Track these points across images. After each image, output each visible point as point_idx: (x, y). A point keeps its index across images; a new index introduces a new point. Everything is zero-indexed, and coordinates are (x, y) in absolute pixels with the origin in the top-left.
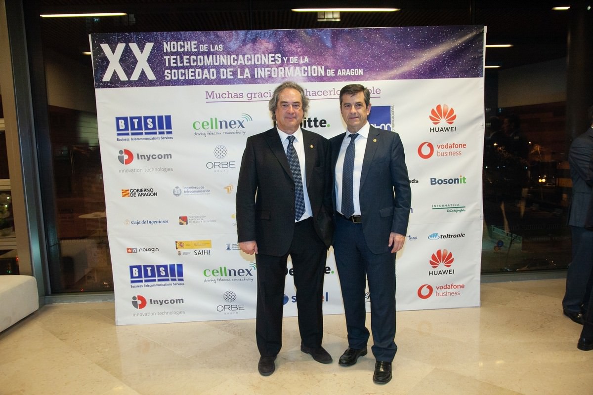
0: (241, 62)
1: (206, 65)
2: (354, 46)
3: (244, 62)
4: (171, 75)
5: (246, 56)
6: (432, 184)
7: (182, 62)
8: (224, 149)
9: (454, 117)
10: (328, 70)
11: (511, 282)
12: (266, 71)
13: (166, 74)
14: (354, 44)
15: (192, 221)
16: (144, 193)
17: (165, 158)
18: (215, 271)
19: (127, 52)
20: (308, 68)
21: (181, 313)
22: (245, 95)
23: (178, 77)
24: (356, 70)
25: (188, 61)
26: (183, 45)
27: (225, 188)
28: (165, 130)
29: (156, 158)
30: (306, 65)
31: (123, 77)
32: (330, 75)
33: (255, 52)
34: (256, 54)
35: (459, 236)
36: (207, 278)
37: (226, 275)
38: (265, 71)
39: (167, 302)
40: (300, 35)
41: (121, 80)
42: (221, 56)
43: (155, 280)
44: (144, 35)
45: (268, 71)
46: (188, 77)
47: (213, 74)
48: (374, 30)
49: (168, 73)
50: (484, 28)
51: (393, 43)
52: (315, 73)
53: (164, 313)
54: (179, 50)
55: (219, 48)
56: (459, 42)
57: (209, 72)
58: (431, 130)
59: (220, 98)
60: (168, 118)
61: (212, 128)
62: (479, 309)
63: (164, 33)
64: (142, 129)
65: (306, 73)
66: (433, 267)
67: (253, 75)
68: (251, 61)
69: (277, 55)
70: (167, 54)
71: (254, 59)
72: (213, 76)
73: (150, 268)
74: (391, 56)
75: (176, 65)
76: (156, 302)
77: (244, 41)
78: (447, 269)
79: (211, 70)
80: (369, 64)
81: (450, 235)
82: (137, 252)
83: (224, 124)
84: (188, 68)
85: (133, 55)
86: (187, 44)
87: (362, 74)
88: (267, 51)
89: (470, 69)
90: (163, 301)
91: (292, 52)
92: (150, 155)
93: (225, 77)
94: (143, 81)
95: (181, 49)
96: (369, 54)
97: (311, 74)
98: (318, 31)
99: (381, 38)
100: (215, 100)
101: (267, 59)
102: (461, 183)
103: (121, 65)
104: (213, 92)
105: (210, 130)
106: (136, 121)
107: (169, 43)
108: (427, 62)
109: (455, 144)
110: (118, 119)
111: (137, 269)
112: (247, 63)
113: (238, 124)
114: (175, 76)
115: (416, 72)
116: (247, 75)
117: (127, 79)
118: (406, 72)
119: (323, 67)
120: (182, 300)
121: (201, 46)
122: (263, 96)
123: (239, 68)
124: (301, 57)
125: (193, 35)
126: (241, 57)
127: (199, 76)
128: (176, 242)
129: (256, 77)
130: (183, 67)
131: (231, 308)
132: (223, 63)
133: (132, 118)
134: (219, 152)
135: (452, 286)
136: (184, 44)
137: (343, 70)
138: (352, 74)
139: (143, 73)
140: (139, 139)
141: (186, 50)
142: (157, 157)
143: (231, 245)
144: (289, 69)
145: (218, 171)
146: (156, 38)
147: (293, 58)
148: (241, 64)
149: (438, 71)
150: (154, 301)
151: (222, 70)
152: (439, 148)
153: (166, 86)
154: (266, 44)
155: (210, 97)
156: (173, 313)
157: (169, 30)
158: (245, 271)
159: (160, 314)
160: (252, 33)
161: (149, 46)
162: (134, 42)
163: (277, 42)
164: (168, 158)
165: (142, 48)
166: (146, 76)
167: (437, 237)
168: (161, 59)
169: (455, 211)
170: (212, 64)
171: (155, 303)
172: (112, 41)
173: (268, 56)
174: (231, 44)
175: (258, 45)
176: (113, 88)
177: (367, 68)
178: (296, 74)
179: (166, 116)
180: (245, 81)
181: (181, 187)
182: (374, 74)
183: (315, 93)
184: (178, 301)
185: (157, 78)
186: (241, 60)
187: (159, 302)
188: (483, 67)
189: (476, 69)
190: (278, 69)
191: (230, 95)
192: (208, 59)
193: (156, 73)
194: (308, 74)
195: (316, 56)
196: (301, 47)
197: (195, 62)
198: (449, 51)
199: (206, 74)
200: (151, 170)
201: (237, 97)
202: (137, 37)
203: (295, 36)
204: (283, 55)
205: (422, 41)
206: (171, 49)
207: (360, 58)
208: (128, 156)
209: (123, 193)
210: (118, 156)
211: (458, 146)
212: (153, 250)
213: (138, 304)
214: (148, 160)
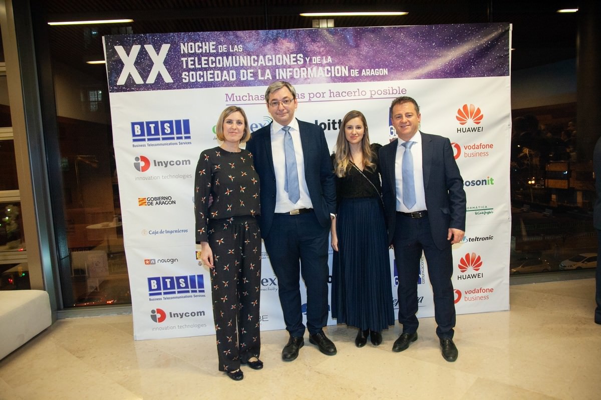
0: (262, 63)
1: (225, 66)
2: (378, 45)
3: (265, 62)
4: (189, 77)
5: (267, 57)
7: (200, 64)
9: (481, 117)
10: (352, 70)
12: (288, 72)
13: (183, 76)
14: (379, 43)
16: (162, 201)
17: (183, 164)
19: (143, 54)
20: (331, 68)
21: (202, 325)
23: (196, 80)
24: (380, 69)
25: (206, 62)
26: (200, 46)
28: (183, 135)
29: (173, 164)
30: (329, 65)
31: (138, 80)
32: (354, 75)
33: (276, 52)
34: (277, 54)
35: (487, 238)
38: (286, 72)
39: (187, 315)
40: (322, 34)
41: (137, 83)
42: (241, 57)
43: (174, 293)
44: (160, 36)
45: (290, 71)
46: (207, 79)
47: (233, 75)
48: (399, 28)
49: (185, 75)
50: (509, 25)
51: (418, 41)
52: (338, 73)
53: (184, 327)
54: (197, 51)
55: (238, 49)
56: (484, 41)
57: (228, 73)
58: (458, 130)
59: (240, 100)
60: (187, 122)
62: (509, 313)
63: (181, 34)
64: (159, 135)
65: (330, 73)
66: (462, 271)
67: (274, 77)
68: (272, 61)
69: (299, 55)
70: (184, 55)
71: (275, 59)
72: (233, 77)
73: (170, 280)
74: (416, 55)
75: (193, 67)
76: (176, 315)
77: (265, 41)
78: (476, 272)
79: (231, 72)
80: (393, 63)
82: (155, 263)
84: (206, 69)
85: (149, 57)
86: (206, 45)
87: (387, 74)
88: (288, 51)
89: (496, 68)
90: (183, 314)
91: (314, 52)
93: (245, 79)
94: (159, 84)
95: (199, 50)
96: (393, 54)
97: (335, 74)
98: (341, 30)
99: (406, 37)
100: (236, 102)
101: (288, 60)
102: (489, 184)
103: (136, 68)
104: (233, 94)
106: (152, 126)
107: (186, 44)
108: (453, 61)
109: (482, 145)
110: (133, 124)
111: (155, 281)
112: (267, 64)
114: (193, 79)
115: (442, 72)
116: (268, 77)
117: (142, 82)
118: (432, 72)
119: (347, 67)
120: (203, 312)
121: (219, 46)
123: (259, 69)
124: (324, 57)
125: (212, 36)
126: (261, 57)
127: (218, 78)
128: (196, 252)
130: (201, 69)
132: (243, 64)
133: (148, 123)
135: (480, 290)
136: (202, 45)
137: (367, 70)
138: (376, 74)
139: (159, 76)
140: (156, 145)
141: (204, 52)
142: (175, 163)
144: (312, 69)
146: (173, 39)
147: (315, 58)
148: (262, 65)
149: (464, 70)
150: (174, 314)
151: (242, 71)
152: (466, 149)
153: (184, 88)
154: (287, 44)
155: (230, 100)
156: (194, 326)
157: (186, 30)
158: (269, 281)
159: (181, 327)
160: (273, 33)
161: (165, 48)
162: (149, 44)
163: (298, 41)
164: (186, 164)
165: (158, 50)
166: (163, 79)
167: (466, 240)
168: (178, 61)
169: (483, 213)
170: (231, 66)
171: (175, 316)
172: (126, 43)
173: (290, 56)
174: (251, 44)
175: (279, 45)
176: (128, 92)
177: (392, 68)
178: (319, 74)
179: (184, 121)
180: (265, 83)
182: (399, 74)
183: (339, 94)
184: (199, 314)
185: (174, 81)
186: (261, 61)
187: (179, 315)
188: (509, 65)
189: (502, 67)
190: (300, 69)
191: (251, 97)
192: (228, 60)
193: (173, 75)
194: (331, 74)
195: (340, 56)
196: (323, 47)
197: (214, 64)
198: (475, 49)
199: (225, 76)
200: (169, 177)
201: (258, 99)
202: (152, 38)
203: (318, 35)
204: (305, 55)
205: (447, 39)
206: (188, 51)
207: (384, 58)
208: (145, 162)
209: (139, 201)
210: (134, 163)
211: (485, 146)
212: (172, 260)
213: (157, 317)
214: (165, 167)
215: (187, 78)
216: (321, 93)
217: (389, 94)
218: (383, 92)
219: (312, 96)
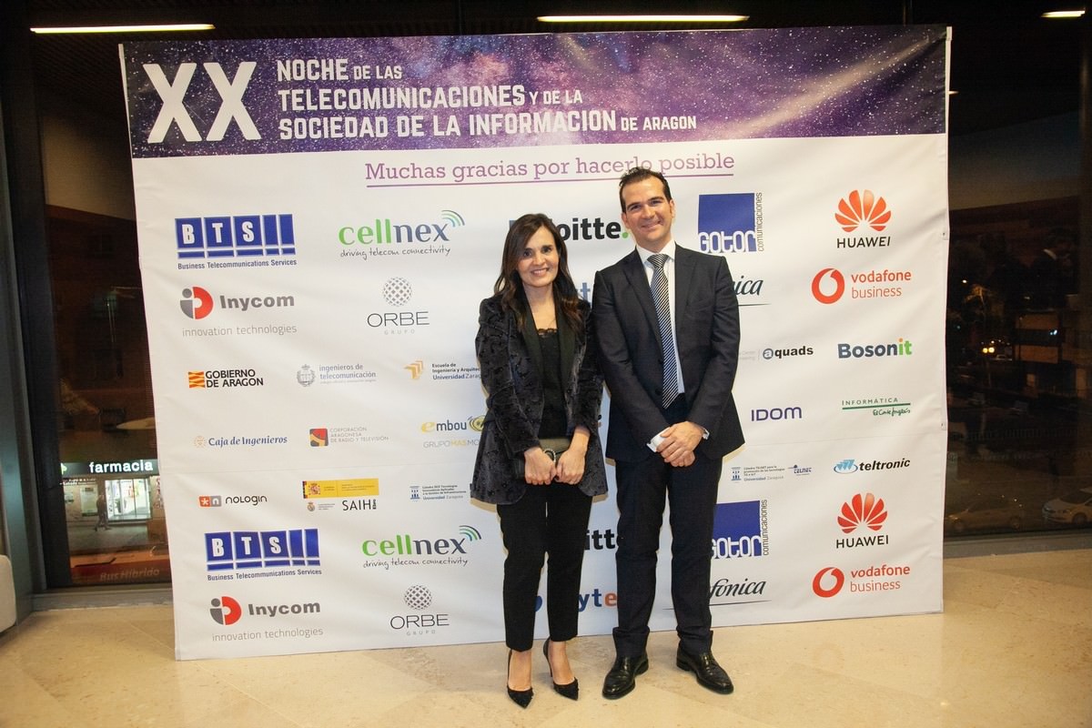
0: (440, 102)
1: (366, 107)
2: (677, 68)
3: (448, 101)
4: (293, 129)
5: (451, 90)
6: (841, 356)
7: (316, 102)
8: (404, 284)
9: (887, 217)
10: (623, 119)
11: (994, 555)
12: (494, 120)
13: (282, 127)
14: (678, 65)
15: (337, 438)
16: (236, 379)
17: (279, 305)
18: (387, 544)
19: (200, 80)
20: (581, 115)
21: (314, 632)
22: (448, 172)
23: (308, 135)
24: (681, 118)
25: (328, 99)
26: (317, 66)
27: (407, 368)
28: (280, 247)
29: (260, 305)
30: (577, 107)
31: (191, 133)
32: (627, 128)
33: (470, 80)
34: (472, 85)
35: (898, 464)
36: (370, 559)
37: (409, 552)
38: (490, 120)
39: (284, 610)
41: (188, 140)
42: (399, 89)
43: (259, 564)
44: (235, 45)
45: (498, 120)
46: (330, 133)
47: (382, 127)
48: (719, 34)
49: (286, 125)
50: (946, 30)
51: (758, 62)
52: (595, 124)
53: (278, 634)
54: (311, 77)
55: (394, 74)
56: (894, 61)
57: (373, 122)
58: (839, 243)
59: (395, 177)
60: (287, 221)
61: (380, 241)
62: (941, 617)
63: (277, 42)
64: (231, 244)
65: (578, 125)
66: (845, 531)
67: (465, 130)
68: (462, 99)
69: (516, 88)
70: (284, 85)
71: (468, 95)
72: (382, 131)
73: (250, 539)
74: (755, 89)
75: (302, 108)
76: (261, 611)
77: (447, 57)
78: (873, 534)
79: (378, 119)
80: (707, 105)
81: (879, 464)
82: (220, 505)
83: (404, 232)
84: (328, 114)
85: (214, 87)
86: (327, 65)
87: (695, 127)
88: (495, 78)
89: (917, 117)
90: (275, 607)
91: (547, 82)
92: (247, 300)
93: (406, 134)
94: (233, 143)
95: (313, 74)
96: (708, 86)
97: (588, 127)
98: (601, 38)
99: (734, 51)
100: (387, 181)
101: (495, 96)
102: (901, 353)
103: (187, 109)
104: (381, 165)
105: (375, 245)
106: (218, 227)
107: (288, 62)
108: (829, 103)
109: (888, 273)
110: (180, 223)
111: (220, 541)
112: (452, 105)
113: (434, 233)
114: (301, 132)
115: (807, 123)
116: (453, 130)
117: (199, 139)
118: (787, 123)
119: (613, 112)
120: (317, 605)
121: (355, 68)
122: (486, 173)
123: (436, 114)
124: (567, 92)
125: (340, 46)
126: (440, 91)
127: (351, 130)
128: (304, 483)
129: (472, 133)
130: (318, 114)
131: (420, 621)
132: (403, 103)
133: (210, 221)
134: (393, 292)
135: (883, 569)
136: (320, 64)
137: (654, 119)
138: (673, 127)
139: (233, 127)
140: (226, 265)
141: (324, 78)
142: (262, 302)
143: (420, 490)
144: (541, 116)
145: (393, 332)
146: (262, 52)
147: (549, 93)
148: (441, 106)
149: (852, 119)
150: (258, 609)
151: (400, 119)
152: (855, 281)
153: (283, 152)
154: (492, 66)
155: (375, 176)
156: (298, 632)
157: (289, 35)
158: (451, 543)
159: (271, 635)
160: (463, 41)
161: (246, 70)
162: (215, 61)
163: (516, 59)
164: (285, 304)
165: (231, 74)
166: (240, 132)
167: (853, 468)
168: (272, 96)
169: (889, 413)
170: (378, 107)
171: (258, 613)
172: (168, 57)
173: (498, 89)
174: (420, 64)
175: (475, 67)
176: (169, 158)
177: (705, 114)
178: (557, 126)
179: (282, 217)
180: (447, 142)
181: (314, 367)
182: (718, 127)
183: (596, 167)
184: (309, 608)
185: (263, 136)
186: (440, 98)
187: (267, 610)
188: (944, 111)
189: (929, 116)
190: (518, 116)
191: (417, 172)
192: (372, 96)
193: (261, 126)
194: (581, 126)
195: (599, 91)
196: (565, 70)
197: (344, 103)
198: (874, 78)
199: (367, 128)
200: (249, 331)
201: (433, 176)
202: (220, 50)
203: (554, 49)
204: (530, 88)
205: (818, 57)
206: (292, 76)
207: (689, 94)
208: (202, 300)
209: (190, 378)
210: (181, 302)
211: (896, 276)
212: (255, 499)
213: (224, 614)
214: (243, 310)
215: (290, 130)
216: (559, 164)
217: (699, 167)
218: (686, 164)
219: (541, 169)
